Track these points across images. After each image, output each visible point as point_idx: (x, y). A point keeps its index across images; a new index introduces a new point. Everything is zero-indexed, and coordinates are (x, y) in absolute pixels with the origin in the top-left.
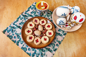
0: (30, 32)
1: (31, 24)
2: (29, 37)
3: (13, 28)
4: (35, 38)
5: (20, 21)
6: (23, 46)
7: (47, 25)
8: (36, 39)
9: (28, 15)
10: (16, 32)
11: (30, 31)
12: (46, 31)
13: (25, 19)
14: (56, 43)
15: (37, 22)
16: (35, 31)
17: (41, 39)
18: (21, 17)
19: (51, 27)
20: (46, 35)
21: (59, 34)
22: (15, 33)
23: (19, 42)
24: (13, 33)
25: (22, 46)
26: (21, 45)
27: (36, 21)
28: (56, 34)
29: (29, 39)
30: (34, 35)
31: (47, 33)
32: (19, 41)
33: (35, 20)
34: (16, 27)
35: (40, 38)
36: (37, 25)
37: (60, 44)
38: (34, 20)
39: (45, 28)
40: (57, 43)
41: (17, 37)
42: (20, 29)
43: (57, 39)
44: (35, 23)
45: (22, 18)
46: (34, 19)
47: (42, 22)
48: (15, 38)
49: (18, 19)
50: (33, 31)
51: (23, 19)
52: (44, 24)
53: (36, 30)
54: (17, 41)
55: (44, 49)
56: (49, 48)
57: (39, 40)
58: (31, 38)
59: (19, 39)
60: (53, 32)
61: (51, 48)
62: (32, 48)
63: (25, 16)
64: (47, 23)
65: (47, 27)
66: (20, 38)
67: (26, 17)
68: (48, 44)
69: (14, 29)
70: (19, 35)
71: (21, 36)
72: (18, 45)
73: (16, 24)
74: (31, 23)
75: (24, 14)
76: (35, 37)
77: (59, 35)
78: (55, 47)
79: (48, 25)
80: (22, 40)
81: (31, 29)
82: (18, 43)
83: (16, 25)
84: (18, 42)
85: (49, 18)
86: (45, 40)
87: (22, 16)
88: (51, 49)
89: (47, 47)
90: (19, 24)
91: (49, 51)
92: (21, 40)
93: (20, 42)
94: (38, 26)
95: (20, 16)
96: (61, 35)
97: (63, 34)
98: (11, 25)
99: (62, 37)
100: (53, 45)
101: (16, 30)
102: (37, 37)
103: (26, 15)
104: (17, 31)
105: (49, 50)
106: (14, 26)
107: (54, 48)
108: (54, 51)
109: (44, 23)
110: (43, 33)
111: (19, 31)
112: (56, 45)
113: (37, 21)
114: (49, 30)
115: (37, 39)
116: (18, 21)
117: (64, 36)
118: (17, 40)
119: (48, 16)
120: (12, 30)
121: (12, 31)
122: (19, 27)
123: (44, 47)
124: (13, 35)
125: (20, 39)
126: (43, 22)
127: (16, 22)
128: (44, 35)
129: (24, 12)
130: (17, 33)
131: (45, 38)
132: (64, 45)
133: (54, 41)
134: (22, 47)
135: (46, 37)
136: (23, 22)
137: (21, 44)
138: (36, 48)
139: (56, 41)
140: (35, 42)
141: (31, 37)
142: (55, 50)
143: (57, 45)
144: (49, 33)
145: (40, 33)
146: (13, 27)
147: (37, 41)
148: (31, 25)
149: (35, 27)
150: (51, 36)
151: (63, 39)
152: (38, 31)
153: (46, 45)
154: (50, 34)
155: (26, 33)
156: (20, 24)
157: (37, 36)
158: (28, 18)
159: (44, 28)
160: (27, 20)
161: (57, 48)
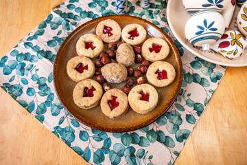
0: (85, 71)
1: (91, 40)
2: (82, 87)
3: (23, 57)
4: (104, 91)
5: (50, 33)
6: (61, 122)
7: (148, 45)
8: (108, 96)
9: (78, 14)
10: (34, 72)
11: (86, 68)
13: (67, 25)
14: (184, 110)
15: (112, 35)
16: (103, 65)
17: (127, 94)
18: (52, 21)
19: (165, 51)
20: (146, 81)
21: (195, 78)
22: (30, 76)
23: (45, 107)
24: (25, 76)
25: (57, 124)
26: (51, 121)
27: (108, 30)
28: (182, 77)
29: (84, 96)
30: (103, 82)
31: (151, 75)
32: (47, 103)
33: (105, 27)
34: (35, 53)
35: (123, 91)
36: (110, 46)
37: (199, 113)
38: (100, 27)
39: (141, 54)
40: (189, 110)
41: (37, 90)
42: (51, 60)
43: (189, 95)
44: (106, 38)
45: (59, 24)
46: (102, 22)
47: (129, 33)
48: (31, 94)
49: (44, 26)
50: (98, 68)
51: (60, 27)
52: (136, 41)
53: (110, 62)
54: (39, 104)
56: (160, 132)
57: (121, 98)
58: (88, 93)
59: (46, 97)
60: (173, 69)
61: (166, 128)
62: (93, 131)
63: (70, 15)
64: (148, 36)
65: (148, 51)
66: (48, 93)
67: (72, 20)
68: (155, 113)
69: (28, 63)
70: (47, 82)
71: (51, 85)
72: (42, 120)
73: (34, 42)
74: (88, 37)
75: (64, 9)
76: (106, 88)
77: (195, 81)
78: (181, 127)
79: (153, 45)
80: (56, 100)
81: (90, 58)
82: (44, 111)
83: (36, 48)
84: (42, 106)
86: (145, 97)
87: (58, 16)
88: (167, 133)
89: (150, 127)
90: (46, 44)
91: (159, 140)
92: (53, 102)
93: (49, 109)
94: (116, 47)
95: (50, 17)
96: (202, 82)
97: (208, 78)
98: (17, 49)
99: (208, 88)
100: (175, 120)
101: (35, 64)
102: (111, 88)
103: (73, 11)
104: (37, 70)
105: (159, 136)
106: (30, 50)
107: (178, 128)
108: (177, 143)
109: (137, 35)
110: (136, 74)
112: (183, 117)
113: (111, 29)
114: (158, 62)
115: (113, 97)
116: (41, 33)
117: (213, 86)
118: (40, 100)
120: (19, 67)
121: (22, 68)
122: (47, 55)
123: (140, 127)
124: (25, 82)
125: (51, 97)
126: (134, 34)
127: (35, 37)
128: (140, 79)
129: (64, 3)
130: (40, 74)
131: (141, 92)
133: (178, 102)
134: (57, 127)
135: (146, 89)
136: (60, 36)
137: (54, 114)
138: (109, 130)
139: (183, 103)
140: (105, 108)
141: (90, 88)
142: (183, 138)
143: (188, 117)
144: (157, 72)
145: (125, 72)
146: (26, 56)
147: (113, 103)
148: (88, 45)
149: (104, 52)
150: (164, 83)
151: (210, 94)
152: (117, 65)
153: (149, 117)
154: (162, 75)
155: (72, 74)
156: (49, 43)
157: (112, 86)
158: (78, 22)
159: (139, 56)
160: (75, 28)
161: (191, 130)
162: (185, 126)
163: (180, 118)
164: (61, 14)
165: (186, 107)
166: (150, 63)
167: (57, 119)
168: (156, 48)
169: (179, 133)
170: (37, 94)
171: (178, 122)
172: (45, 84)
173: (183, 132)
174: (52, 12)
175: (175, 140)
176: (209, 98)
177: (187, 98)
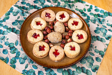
0: (38, 37)
1: (39, 20)
2: (38, 46)
4: (50, 48)
5: (12, 18)
6: (26, 67)
7: (71, 22)
8: (53, 49)
9: (28, 7)
10: (6, 41)
12: (72, 33)
13: (23, 13)
14: (94, 55)
15: (50, 17)
17: (63, 48)
18: (13, 11)
19: (80, 25)
20: (72, 41)
21: (98, 38)
22: (3, 43)
23: (15, 60)
24: (0, 43)
27: (48, 15)
28: (91, 38)
29: (39, 51)
30: (49, 43)
31: (74, 37)
33: (47, 14)
34: (6, 30)
35: (61, 46)
36: (50, 23)
38: (43, 14)
39: (67, 27)
40: (97, 55)
41: (9, 50)
42: (16, 33)
43: (96, 47)
44: (47, 19)
45: (17, 13)
47: (60, 16)
48: (5, 53)
49: (9, 14)
50: (45, 35)
51: (19, 15)
52: (64, 20)
53: (52, 32)
54: (11, 58)
55: (73, 69)
56: (83, 67)
57: (60, 50)
59: (15, 54)
60: (86, 33)
61: (86, 66)
62: (46, 70)
63: (23, 8)
64: (70, 18)
65: (72, 25)
66: (16, 51)
67: (25, 11)
68: (79, 57)
69: (1, 36)
70: (15, 46)
71: (19, 47)
72: (14, 67)
73: (4, 24)
74: (38, 19)
75: (19, 4)
76: (51, 45)
77: (98, 40)
78: (94, 64)
79: (74, 22)
81: (40, 30)
82: (15, 62)
83: (5, 27)
85: (72, 9)
86: (73, 49)
87: (17, 8)
88: (87, 68)
89: (78, 65)
91: (83, 72)
92: (20, 57)
93: (18, 60)
94: (53, 24)
95: (12, 9)
96: (101, 40)
97: (104, 38)
99: (105, 43)
100: (90, 61)
101: (6, 36)
102: (54, 45)
103: (25, 5)
104: (8, 39)
107: (92, 65)
108: (93, 73)
109: (65, 17)
110: (67, 37)
111: (13, 38)
112: (94, 59)
113: (50, 14)
114: (77, 31)
115: (56, 50)
116: (8, 18)
117: (108, 42)
119: (69, 5)
122: (13, 30)
123: (73, 65)
124: (1, 46)
125: (18, 54)
126: (62, 16)
127: (4, 20)
128: (69, 40)
129: (19, 1)
130: (10, 41)
131: (71, 47)
132: (107, 65)
133: (90, 51)
134: (24, 70)
135: (73, 44)
136: (19, 19)
137: (22, 63)
139: (93, 52)
141: (42, 46)
143: (97, 59)
144: (78, 36)
145: (61, 36)
147: (56, 53)
148: (38, 23)
149: (47, 27)
150: (82, 41)
151: (107, 46)
152: (56, 33)
154: (80, 37)
155: (30, 39)
156: (13, 23)
158: (29, 11)
159: (67, 28)
160: (28, 15)
161: (99, 65)
162: (96, 63)
163: (92, 59)
164: (18, 7)
165: (95, 53)
166: (73, 31)
167: (24, 66)
168: (76, 23)
169: (93, 68)
170: (9, 53)
171: (92, 62)
172: (14, 47)
173: (95, 67)
174: (13, 6)
175: (91, 71)
176: (106, 48)
177: (95, 49)
